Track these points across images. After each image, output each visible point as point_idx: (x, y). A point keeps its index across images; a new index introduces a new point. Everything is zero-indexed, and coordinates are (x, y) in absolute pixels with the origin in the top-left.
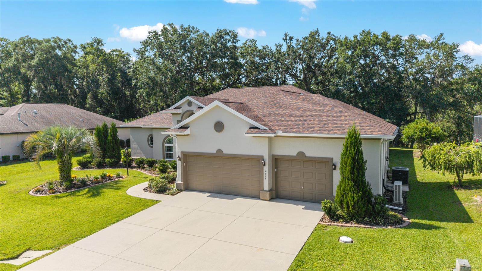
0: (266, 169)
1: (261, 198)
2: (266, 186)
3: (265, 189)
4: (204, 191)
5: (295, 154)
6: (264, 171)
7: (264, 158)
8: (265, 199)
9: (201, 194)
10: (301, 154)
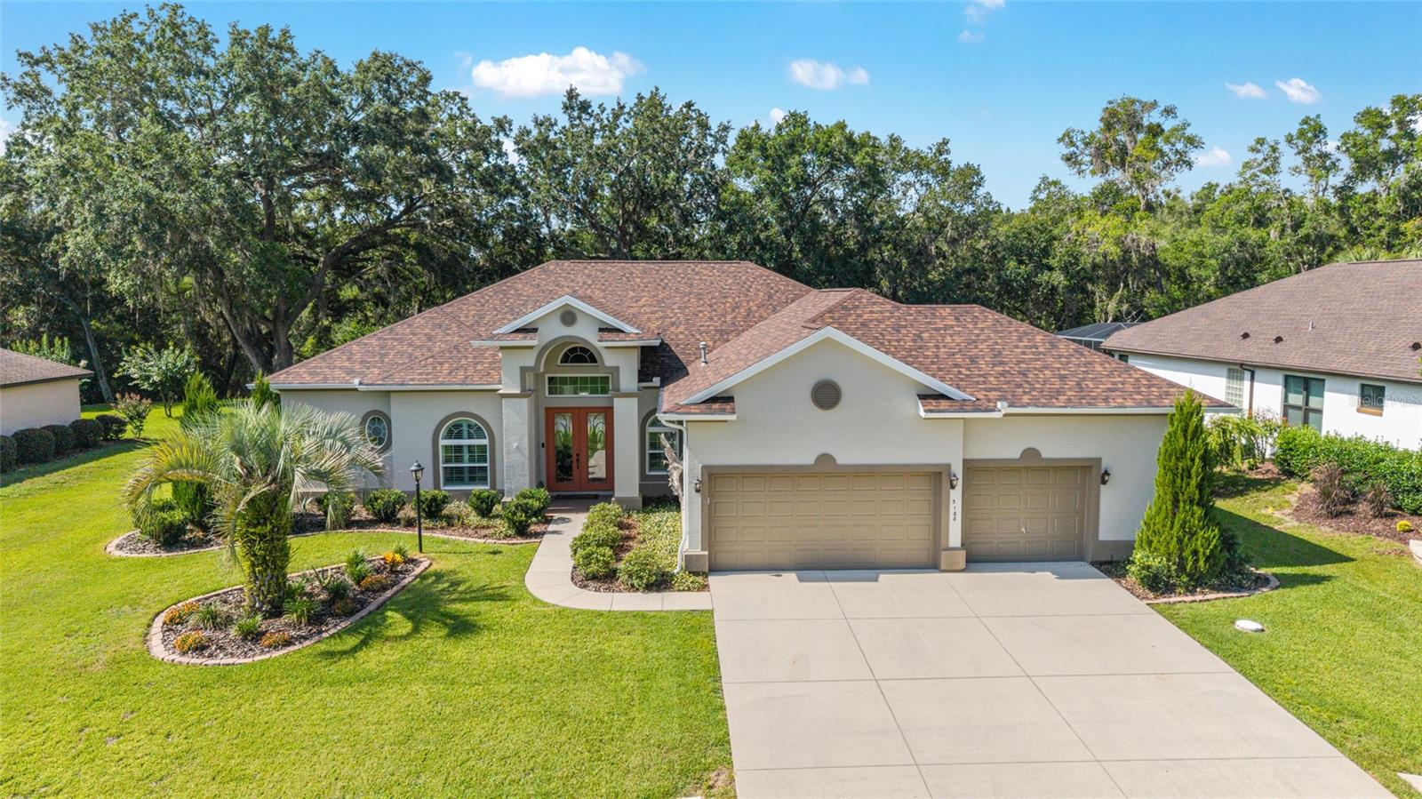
0: (956, 495)
1: (943, 567)
2: (954, 537)
3: (952, 544)
4: (775, 568)
5: (1015, 453)
6: (951, 502)
7: (953, 469)
8: (956, 568)
9: (766, 576)
10: (1031, 453)
